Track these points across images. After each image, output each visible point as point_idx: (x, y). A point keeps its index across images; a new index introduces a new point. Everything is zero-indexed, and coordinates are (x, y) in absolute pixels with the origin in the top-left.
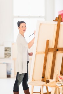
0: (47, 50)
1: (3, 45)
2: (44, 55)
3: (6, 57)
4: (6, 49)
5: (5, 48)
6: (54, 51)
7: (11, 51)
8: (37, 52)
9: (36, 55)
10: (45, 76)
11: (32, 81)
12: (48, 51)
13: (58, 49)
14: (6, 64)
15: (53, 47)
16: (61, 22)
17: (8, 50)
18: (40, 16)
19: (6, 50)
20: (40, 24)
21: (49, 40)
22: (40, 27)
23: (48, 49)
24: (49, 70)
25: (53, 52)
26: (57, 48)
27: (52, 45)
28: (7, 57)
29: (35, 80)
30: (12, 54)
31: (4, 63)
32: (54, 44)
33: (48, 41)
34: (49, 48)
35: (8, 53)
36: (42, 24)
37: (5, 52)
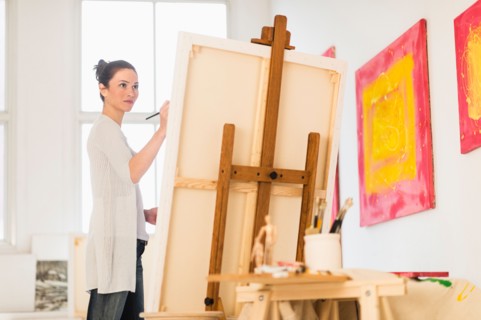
0: (227, 169)
1: (30, 252)
3: (41, 307)
4: (43, 270)
5: (39, 263)
6: (261, 178)
7: (66, 280)
8: (179, 175)
10: (220, 295)
12: (232, 177)
13: (278, 173)
15: (254, 160)
16: (286, 51)
17: (52, 272)
19: (41, 276)
20: (190, 48)
21: (233, 126)
23: (233, 167)
25: (255, 184)
27: (249, 154)
32: (259, 149)
33: (229, 131)
34: (234, 163)
36: (201, 47)
37: (40, 283)
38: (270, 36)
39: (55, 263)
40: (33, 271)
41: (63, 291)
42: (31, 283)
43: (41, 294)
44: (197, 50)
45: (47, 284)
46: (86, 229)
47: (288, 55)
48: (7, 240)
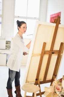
1: (5, 39)
2: (39, 57)
4: (7, 42)
5: (6, 41)
8: (33, 54)
9: (32, 57)
11: (26, 83)
12: (44, 54)
13: (54, 52)
14: (6, 55)
17: (8, 43)
18: (35, 18)
19: (7, 43)
20: (38, 25)
22: (38, 28)
24: (43, 71)
25: (49, 55)
26: (52, 50)
28: (8, 48)
29: (28, 82)
30: (11, 47)
31: (4, 54)
34: (45, 50)
35: (9, 46)
36: (41, 25)
37: (6, 45)
38: (56, 21)
39: (9, 41)
40: (5, 43)
41: (10, 46)
42: (5, 44)
43: (6, 46)
44: (40, 25)
45: (8, 45)
46: (14, 37)
47: (60, 26)
48: (1, 37)
